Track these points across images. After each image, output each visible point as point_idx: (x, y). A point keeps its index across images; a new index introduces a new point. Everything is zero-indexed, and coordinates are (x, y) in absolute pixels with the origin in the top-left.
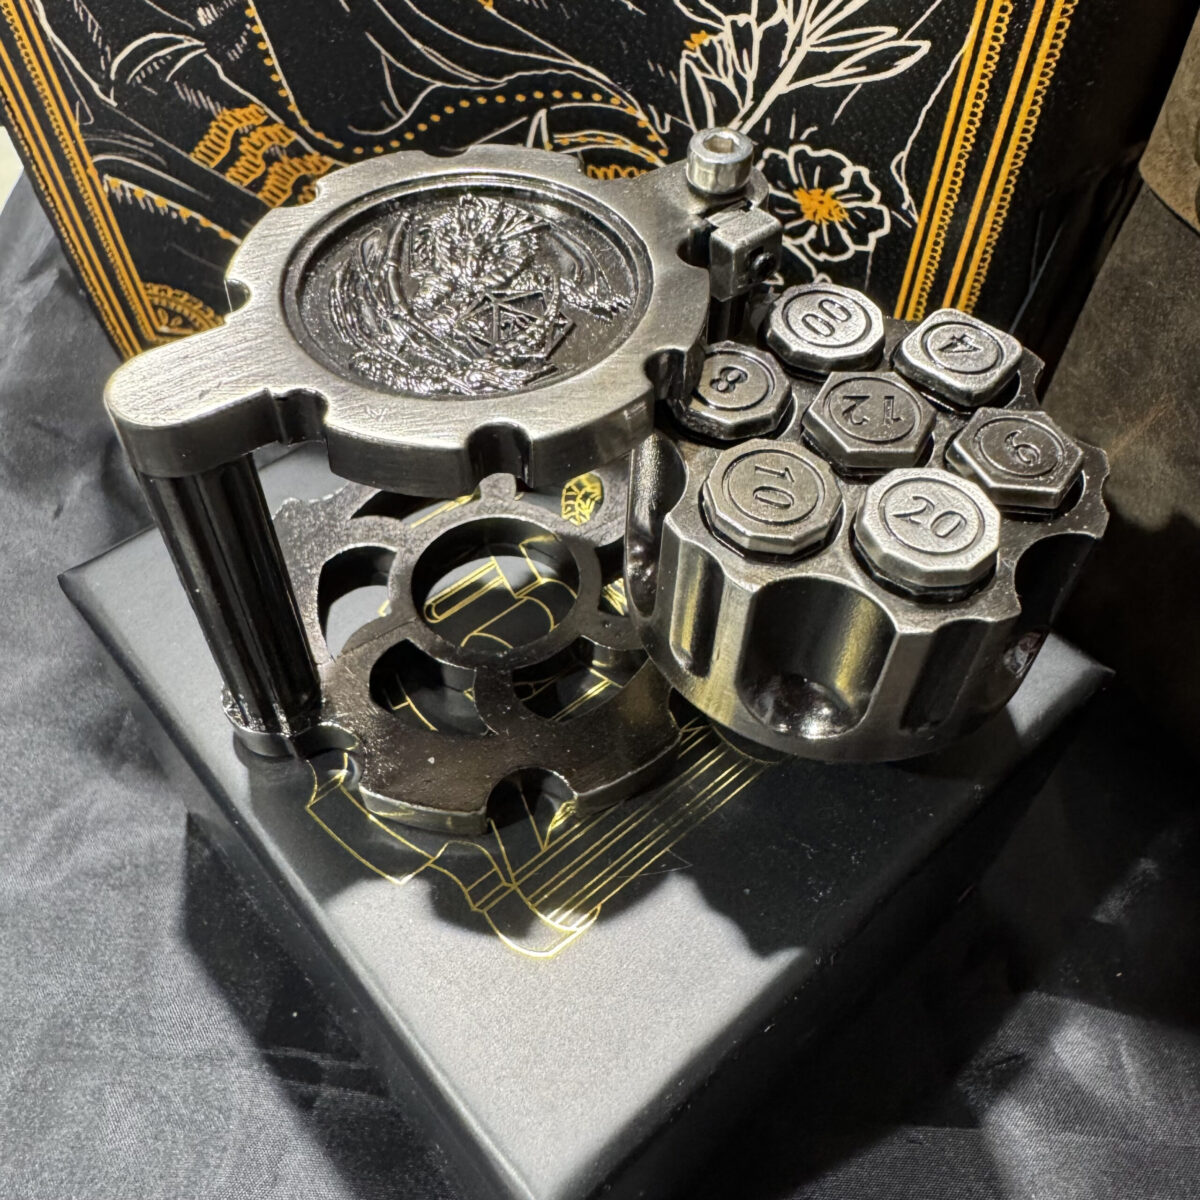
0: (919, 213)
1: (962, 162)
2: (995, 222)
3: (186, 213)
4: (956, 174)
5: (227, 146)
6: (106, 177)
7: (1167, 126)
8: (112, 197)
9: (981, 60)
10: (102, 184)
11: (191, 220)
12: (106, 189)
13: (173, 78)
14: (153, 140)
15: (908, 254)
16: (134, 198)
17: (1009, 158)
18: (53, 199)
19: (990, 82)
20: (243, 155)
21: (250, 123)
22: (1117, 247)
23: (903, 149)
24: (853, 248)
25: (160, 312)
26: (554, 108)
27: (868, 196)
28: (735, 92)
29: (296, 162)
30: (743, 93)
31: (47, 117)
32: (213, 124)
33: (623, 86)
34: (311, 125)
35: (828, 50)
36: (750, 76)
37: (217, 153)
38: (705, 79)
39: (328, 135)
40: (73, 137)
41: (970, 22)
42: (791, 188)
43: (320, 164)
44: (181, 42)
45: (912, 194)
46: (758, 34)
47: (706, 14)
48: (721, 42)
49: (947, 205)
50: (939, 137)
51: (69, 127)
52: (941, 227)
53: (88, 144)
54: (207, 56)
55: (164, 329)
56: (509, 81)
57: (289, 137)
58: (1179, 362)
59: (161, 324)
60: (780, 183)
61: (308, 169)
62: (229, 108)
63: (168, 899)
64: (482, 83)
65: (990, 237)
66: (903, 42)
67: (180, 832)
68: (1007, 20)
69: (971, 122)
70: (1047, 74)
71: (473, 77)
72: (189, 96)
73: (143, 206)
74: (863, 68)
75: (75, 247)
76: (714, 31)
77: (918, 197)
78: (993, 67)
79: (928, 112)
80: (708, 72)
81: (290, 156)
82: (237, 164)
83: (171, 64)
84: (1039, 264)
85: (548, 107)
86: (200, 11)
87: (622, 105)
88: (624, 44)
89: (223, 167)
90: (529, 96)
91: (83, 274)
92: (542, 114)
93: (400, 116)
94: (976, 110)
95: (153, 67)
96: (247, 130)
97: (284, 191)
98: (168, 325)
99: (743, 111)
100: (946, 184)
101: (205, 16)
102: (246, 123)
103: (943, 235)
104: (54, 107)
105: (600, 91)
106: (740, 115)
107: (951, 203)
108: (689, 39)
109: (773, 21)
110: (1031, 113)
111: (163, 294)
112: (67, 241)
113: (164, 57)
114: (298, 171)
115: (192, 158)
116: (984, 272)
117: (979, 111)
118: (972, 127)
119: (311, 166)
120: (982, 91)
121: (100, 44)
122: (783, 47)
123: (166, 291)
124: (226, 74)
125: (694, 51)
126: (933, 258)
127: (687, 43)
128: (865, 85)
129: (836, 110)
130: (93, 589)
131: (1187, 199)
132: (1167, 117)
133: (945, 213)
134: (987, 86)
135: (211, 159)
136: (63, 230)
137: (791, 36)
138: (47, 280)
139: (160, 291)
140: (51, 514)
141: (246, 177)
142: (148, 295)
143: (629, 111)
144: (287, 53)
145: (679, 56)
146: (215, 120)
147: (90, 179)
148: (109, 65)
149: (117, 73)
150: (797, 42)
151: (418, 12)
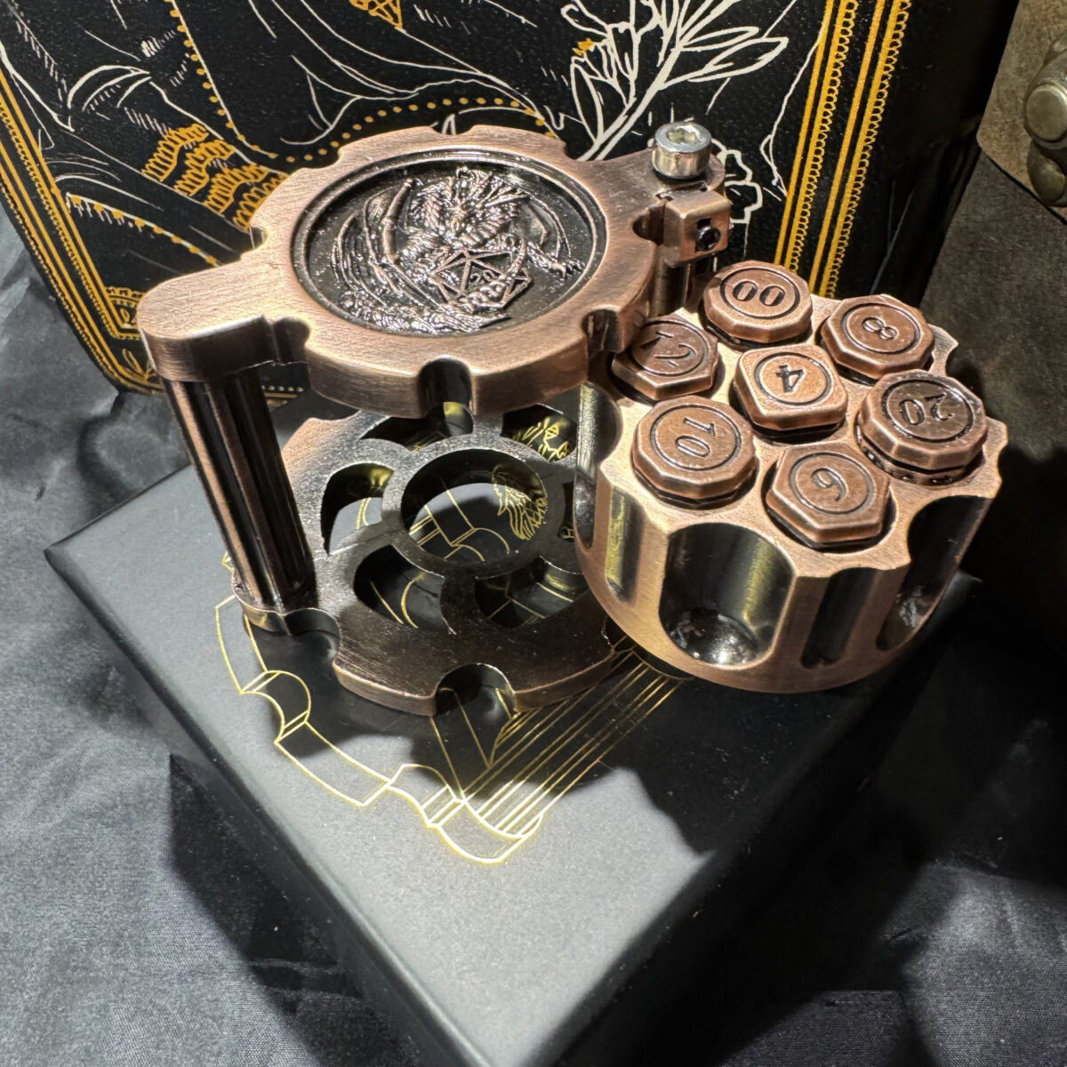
0: (787, 188)
1: (822, 141)
2: (854, 192)
3: (140, 223)
4: (818, 152)
5: (174, 162)
6: (68, 194)
7: (998, 101)
8: (74, 211)
9: (833, 51)
10: (65, 201)
11: (146, 228)
12: (68, 205)
13: (123, 105)
14: (108, 160)
15: (779, 225)
16: (94, 212)
17: (863, 136)
18: (22, 217)
19: (842, 70)
20: (188, 168)
21: (192, 140)
22: (962, 209)
23: (770, 133)
25: (122, 311)
26: (460, 113)
27: (742, 175)
28: (619, 90)
29: (236, 172)
30: (627, 92)
31: (13, 144)
32: (161, 143)
33: (521, 91)
34: (247, 140)
35: (699, 49)
36: (632, 76)
37: (166, 168)
38: (592, 80)
39: (262, 148)
40: (37, 161)
41: (822, 19)
43: (256, 173)
44: (128, 72)
45: (779, 171)
46: (636, 39)
47: (590, 23)
48: (605, 48)
49: (811, 180)
50: (800, 121)
51: (32, 151)
52: (807, 199)
53: (50, 166)
54: (152, 83)
55: (127, 326)
56: (419, 91)
57: (228, 150)
58: (1022, 307)
59: (123, 321)
61: (246, 178)
62: (174, 129)
63: (156, 832)
64: (397, 94)
65: (850, 205)
66: (764, 39)
67: (164, 771)
68: (854, 16)
69: (828, 106)
70: (892, 61)
71: (388, 89)
72: (138, 119)
73: (103, 219)
74: (730, 64)
75: (43, 258)
76: (598, 39)
77: (786, 173)
78: (844, 57)
79: (790, 98)
80: (596, 75)
81: (230, 168)
82: (184, 176)
83: (121, 92)
84: (895, 228)
85: (455, 112)
86: (144, 44)
87: (521, 107)
88: (519, 54)
89: (172, 180)
90: (439, 103)
91: (52, 281)
92: (451, 118)
93: (326, 127)
94: (831, 95)
95: (105, 96)
96: (191, 147)
97: (227, 199)
98: (130, 323)
99: (628, 107)
100: (810, 162)
101: (148, 49)
102: (190, 140)
103: (810, 206)
104: (19, 136)
105: (500, 95)
106: (625, 111)
107: (814, 177)
108: (577, 47)
109: (650, 27)
110: (880, 95)
111: (123, 295)
112: (37, 253)
113: (114, 86)
114: (238, 180)
115: (143, 173)
116: (847, 236)
117: (833, 96)
118: (828, 111)
119: (250, 176)
120: (836, 78)
121: (56, 78)
122: (660, 49)
123: (126, 293)
124: (170, 99)
125: (582, 57)
126: (801, 226)
127: (575, 50)
128: (733, 78)
129: (709, 102)
130: (76, 560)
131: (1019, 163)
132: (998, 91)
133: (809, 187)
134: (840, 74)
135: (161, 174)
136: (32, 243)
137: (666, 39)
138: (20, 288)
139: (121, 292)
140: (34, 496)
141: (192, 188)
142: (111, 297)
143: (528, 112)
144: (222, 77)
145: (570, 63)
146: (163, 139)
147: (54, 197)
148: (65, 96)
149: (72, 102)
150: (672, 45)
151: (337, 35)
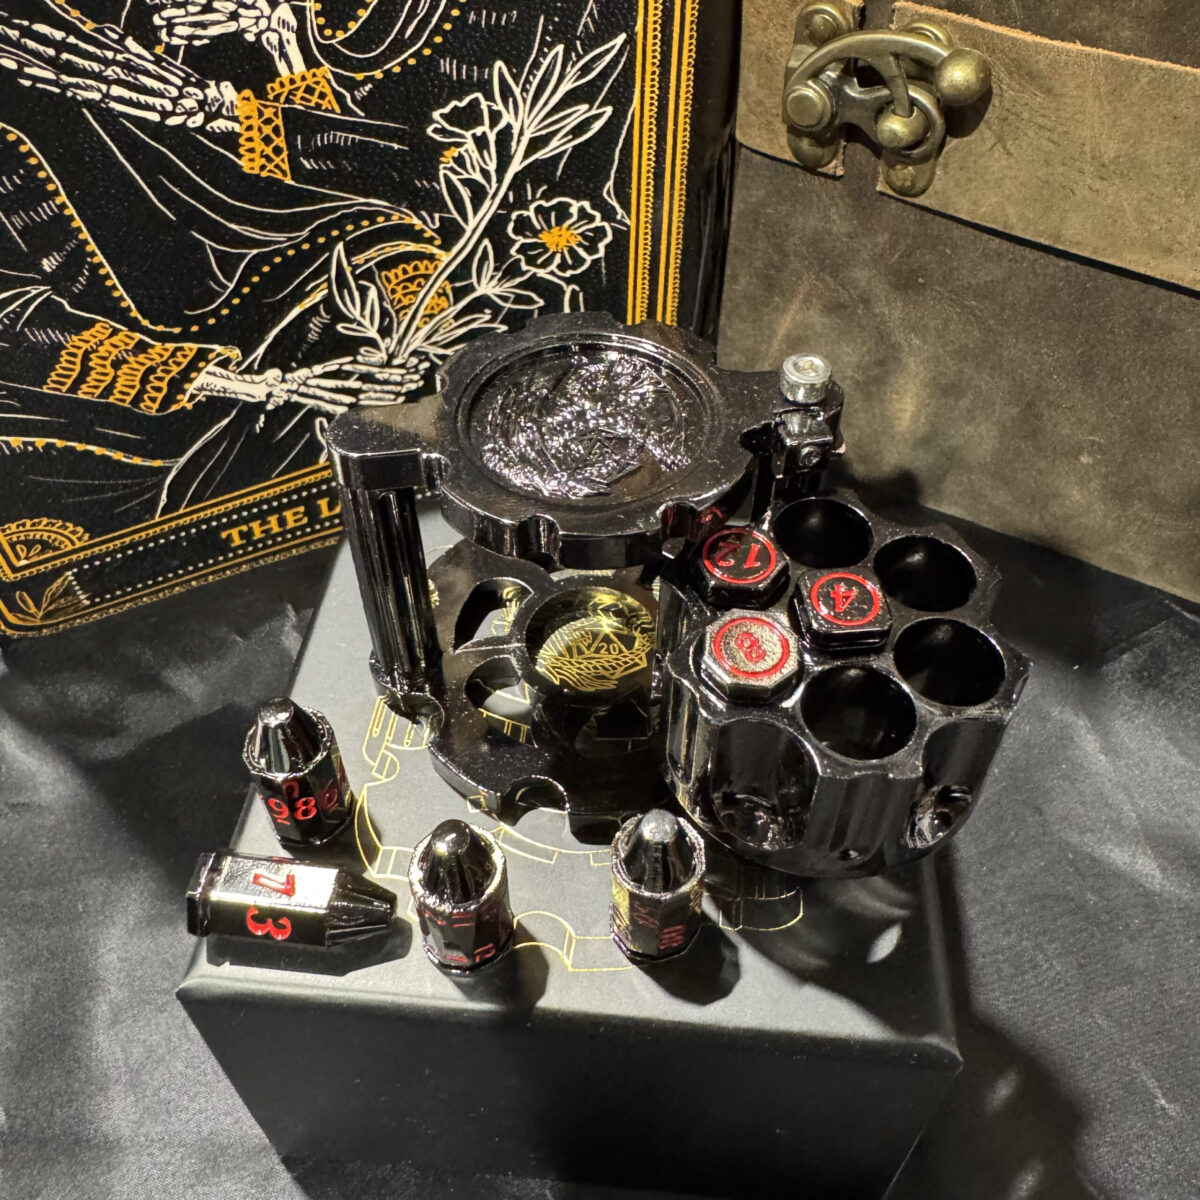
2: (680, 206)
4: (648, 184)
9: (647, 107)
15: (628, 248)
17: (678, 162)
19: (656, 119)
23: (608, 178)
24: (589, 259)
33: (400, 205)
35: (544, 132)
36: (492, 167)
37: (68, 377)
41: (634, 86)
42: (536, 233)
44: (28, 292)
49: (647, 206)
50: (631, 165)
52: (647, 222)
55: (24, 562)
58: (808, 252)
59: (18, 558)
60: (528, 233)
65: (679, 216)
68: (657, 79)
69: (650, 148)
74: (570, 137)
77: (626, 207)
78: (655, 110)
84: (705, 223)
98: (27, 558)
99: (491, 192)
100: (643, 193)
102: (93, 340)
103: (650, 227)
106: (490, 196)
107: (649, 203)
109: (502, 125)
110: (685, 130)
111: (21, 529)
116: (680, 241)
117: (653, 139)
118: (651, 151)
120: (652, 126)
123: (24, 525)
126: (646, 244)
127: (442, 159)
133: (646, 212)
134: (654, 123)
137: (516, 132)
139: (18, 527)
143: (407, 221)
150: (521, 133)
